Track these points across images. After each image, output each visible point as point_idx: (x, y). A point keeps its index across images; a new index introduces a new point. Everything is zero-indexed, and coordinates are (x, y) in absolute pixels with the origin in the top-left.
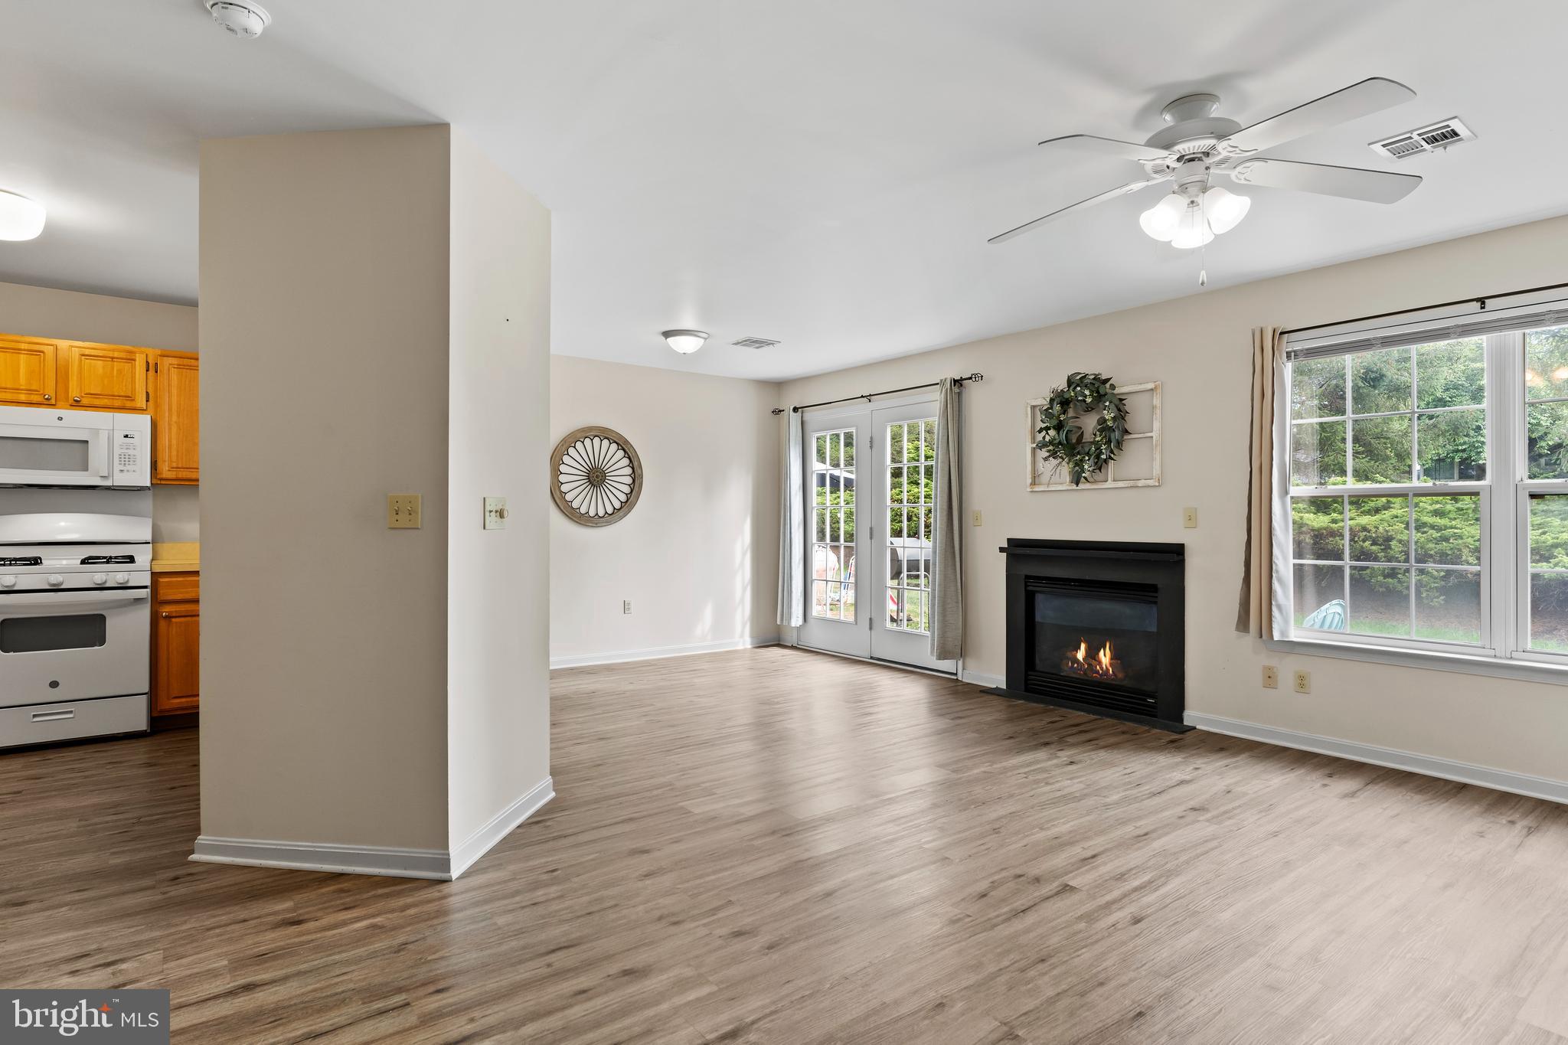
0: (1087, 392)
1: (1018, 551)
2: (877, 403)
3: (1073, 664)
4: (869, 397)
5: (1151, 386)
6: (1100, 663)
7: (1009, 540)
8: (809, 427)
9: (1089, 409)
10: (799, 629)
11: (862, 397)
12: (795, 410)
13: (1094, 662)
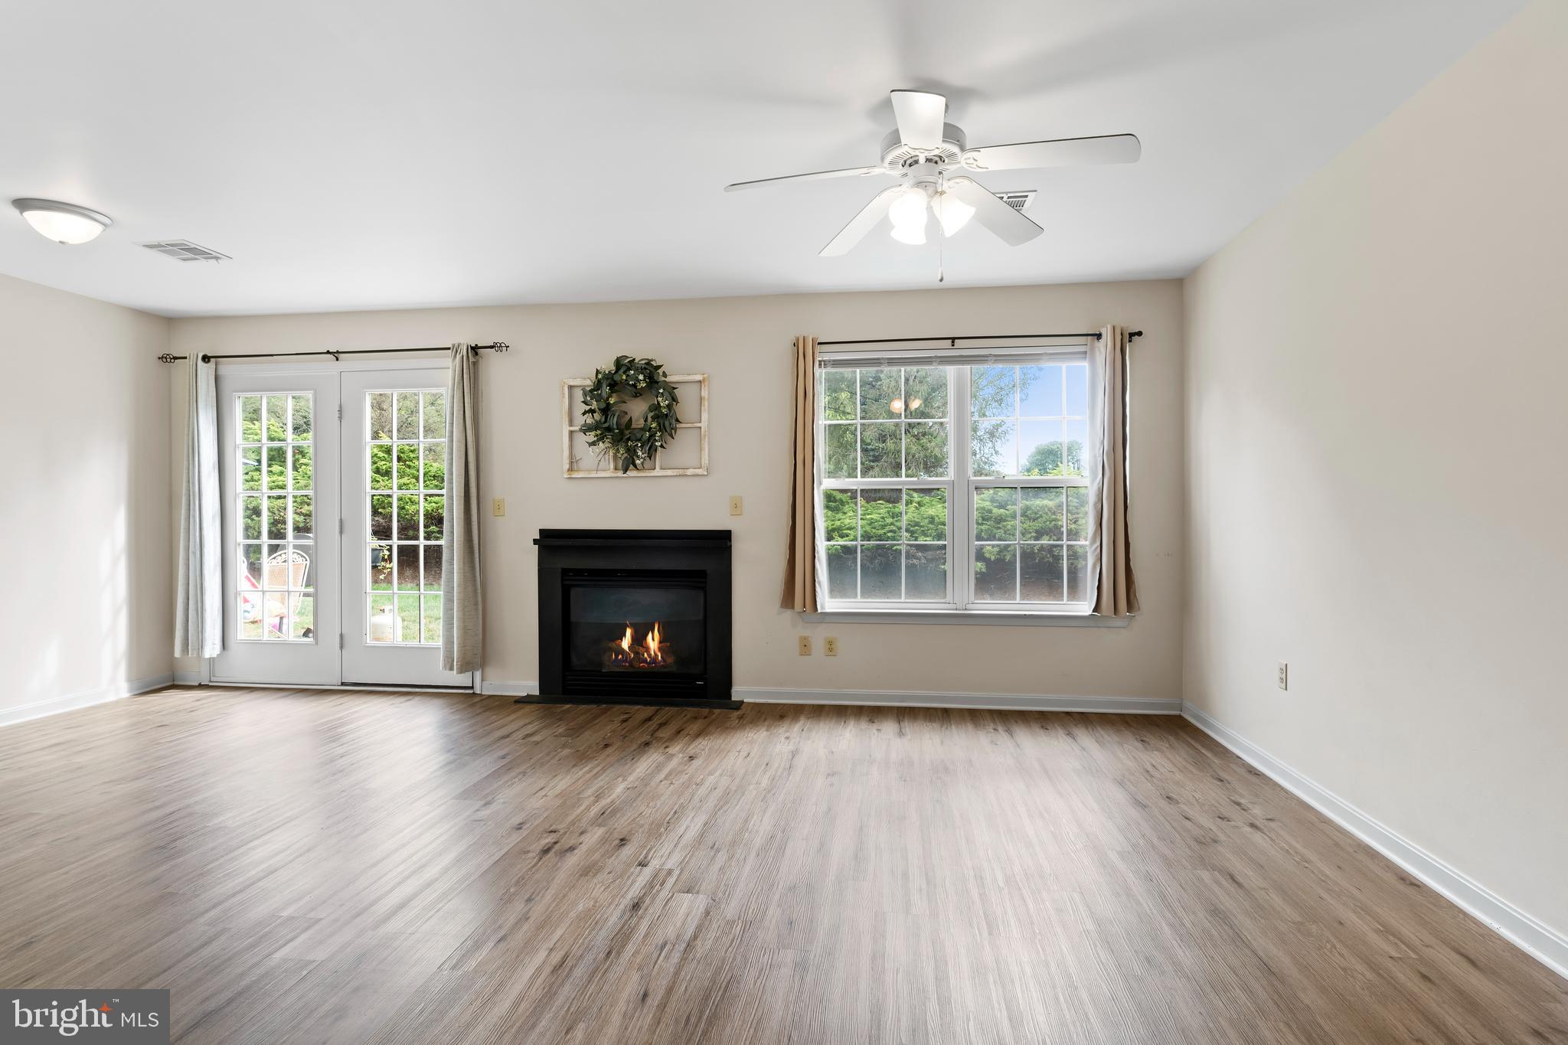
0: (641, 377)
1: (551, 542)
2: (346, 363)
3: (617, 656)
4: (336, 355)
5: (699, 377)
6: (647, 649)
7: (541, 531)
8: (227, 386)
9: (638, 394)
10: (211, 660)
11: (328, 352)
12: (206, 359)
13: (641, 650)
